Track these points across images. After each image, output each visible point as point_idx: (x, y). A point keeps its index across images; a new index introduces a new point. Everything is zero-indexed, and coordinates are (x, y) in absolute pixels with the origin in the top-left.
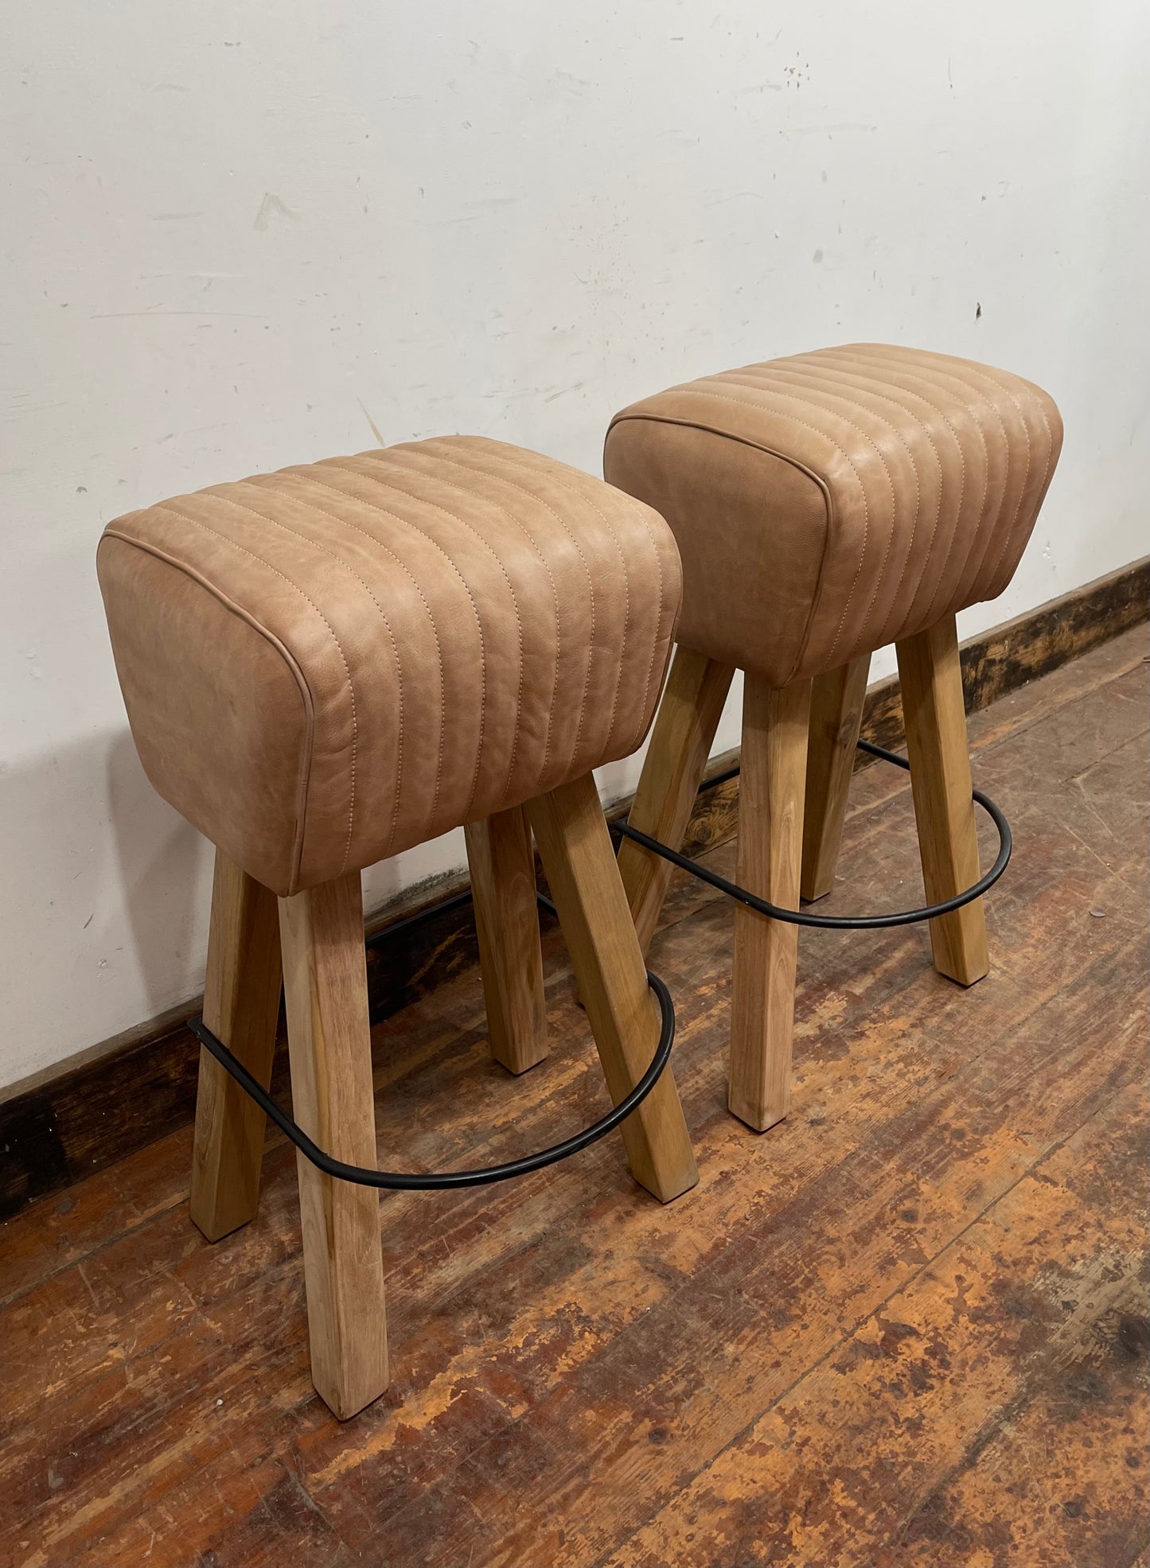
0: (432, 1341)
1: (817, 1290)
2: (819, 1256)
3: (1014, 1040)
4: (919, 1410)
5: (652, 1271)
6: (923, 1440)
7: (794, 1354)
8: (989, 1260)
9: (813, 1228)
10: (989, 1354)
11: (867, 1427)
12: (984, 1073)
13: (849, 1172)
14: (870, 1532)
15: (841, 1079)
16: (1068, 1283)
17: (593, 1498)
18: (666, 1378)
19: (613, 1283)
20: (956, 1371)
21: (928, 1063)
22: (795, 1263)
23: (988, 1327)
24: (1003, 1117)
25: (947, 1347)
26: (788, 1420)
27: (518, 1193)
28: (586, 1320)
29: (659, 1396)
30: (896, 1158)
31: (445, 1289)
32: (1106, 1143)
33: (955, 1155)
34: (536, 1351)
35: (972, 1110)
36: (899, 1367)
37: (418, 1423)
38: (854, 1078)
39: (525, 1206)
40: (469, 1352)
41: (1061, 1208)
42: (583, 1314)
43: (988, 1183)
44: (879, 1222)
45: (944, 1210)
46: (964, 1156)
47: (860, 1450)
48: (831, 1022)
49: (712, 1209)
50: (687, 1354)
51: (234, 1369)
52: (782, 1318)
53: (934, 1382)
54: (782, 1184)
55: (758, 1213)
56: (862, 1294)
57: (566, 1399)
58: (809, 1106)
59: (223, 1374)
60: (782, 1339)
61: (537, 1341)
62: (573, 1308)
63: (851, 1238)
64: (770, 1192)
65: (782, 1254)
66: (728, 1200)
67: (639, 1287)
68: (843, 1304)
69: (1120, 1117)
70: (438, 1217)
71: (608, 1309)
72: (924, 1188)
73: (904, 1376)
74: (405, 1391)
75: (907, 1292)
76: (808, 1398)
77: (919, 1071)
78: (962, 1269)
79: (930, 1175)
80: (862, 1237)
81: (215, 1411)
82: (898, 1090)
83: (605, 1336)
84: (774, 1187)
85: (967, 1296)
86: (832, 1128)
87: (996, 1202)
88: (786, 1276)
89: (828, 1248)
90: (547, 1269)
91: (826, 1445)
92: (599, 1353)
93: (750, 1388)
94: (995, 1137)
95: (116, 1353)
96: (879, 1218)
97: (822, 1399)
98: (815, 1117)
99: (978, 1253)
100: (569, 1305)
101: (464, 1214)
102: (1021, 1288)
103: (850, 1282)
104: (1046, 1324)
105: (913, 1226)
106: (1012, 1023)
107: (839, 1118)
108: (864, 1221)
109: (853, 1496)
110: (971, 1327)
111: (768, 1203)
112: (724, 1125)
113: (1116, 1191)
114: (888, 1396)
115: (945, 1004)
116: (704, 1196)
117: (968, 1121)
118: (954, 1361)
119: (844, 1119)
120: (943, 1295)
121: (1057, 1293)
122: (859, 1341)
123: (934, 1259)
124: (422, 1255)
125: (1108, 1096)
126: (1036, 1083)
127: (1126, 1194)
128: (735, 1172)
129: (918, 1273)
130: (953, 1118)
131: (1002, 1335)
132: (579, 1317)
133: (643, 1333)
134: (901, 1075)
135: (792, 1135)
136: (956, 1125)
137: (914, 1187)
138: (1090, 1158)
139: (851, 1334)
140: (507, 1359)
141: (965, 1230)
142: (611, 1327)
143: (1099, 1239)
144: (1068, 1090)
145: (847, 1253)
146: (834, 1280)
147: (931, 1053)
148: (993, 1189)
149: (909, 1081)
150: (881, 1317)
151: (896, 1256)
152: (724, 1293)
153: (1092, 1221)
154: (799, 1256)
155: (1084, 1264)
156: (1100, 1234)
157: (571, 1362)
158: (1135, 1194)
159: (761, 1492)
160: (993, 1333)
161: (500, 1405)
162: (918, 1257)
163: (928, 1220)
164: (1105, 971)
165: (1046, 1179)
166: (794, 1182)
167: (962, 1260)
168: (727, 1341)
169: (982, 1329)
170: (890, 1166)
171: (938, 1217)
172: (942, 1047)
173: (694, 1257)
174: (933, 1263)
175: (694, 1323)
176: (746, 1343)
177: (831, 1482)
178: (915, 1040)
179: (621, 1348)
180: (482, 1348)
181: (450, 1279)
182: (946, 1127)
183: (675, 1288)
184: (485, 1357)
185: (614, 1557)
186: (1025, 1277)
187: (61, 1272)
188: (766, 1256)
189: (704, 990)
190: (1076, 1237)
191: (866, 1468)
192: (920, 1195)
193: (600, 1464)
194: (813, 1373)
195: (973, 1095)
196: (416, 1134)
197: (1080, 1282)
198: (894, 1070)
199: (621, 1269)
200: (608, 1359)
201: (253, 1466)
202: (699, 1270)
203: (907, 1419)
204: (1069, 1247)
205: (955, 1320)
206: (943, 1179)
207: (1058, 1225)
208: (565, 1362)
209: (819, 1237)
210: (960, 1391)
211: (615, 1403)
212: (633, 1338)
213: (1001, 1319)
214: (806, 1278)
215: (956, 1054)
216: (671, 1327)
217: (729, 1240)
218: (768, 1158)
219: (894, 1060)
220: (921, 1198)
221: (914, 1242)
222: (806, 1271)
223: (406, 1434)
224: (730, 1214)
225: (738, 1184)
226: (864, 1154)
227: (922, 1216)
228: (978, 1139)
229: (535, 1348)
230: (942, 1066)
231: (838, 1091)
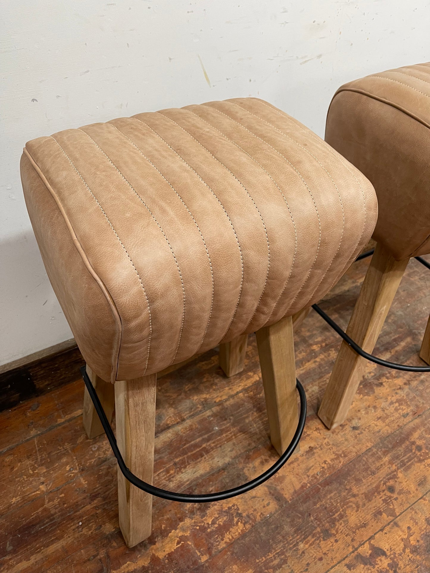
0: (173, 512)
1: (344, 521)
2: (348, 503)
5: (273, 495)
7: (330, 555)
8: (424, 521)
9: (347, 486)
13: (367, 459)
15: (369, 407)
18: (271, 555)
19: (254, 497)
21: (409, 406)
22: (336, 505)
25: (398, 565)
27: (220, 440)
28: (240, 515)
29: (266, 564)
30: (389, 455)
31: (182, 485)
33: (416, 459)
34: (217, 528)
35: (427, 436)
36: (375, 571)
37: (161, 555)
38: (375, 407)
39: (223, 447)
40: (188, 522)
42: (239, 512)
44: (377, 490)
45: (407, 489)
46: (420, 461)
48: (369, 375)
49: (303, 466)
50: (282, 544)
51: (89, 507)
52: (327, 534)
54: (336, 459)
55: (323, 473)
56: (364, 528)
57: (226, 557)
58: (353, 419)
59: (84, 509)
60: (325, 545)
61: (217, 522)
62: (236, 507)
63: (363, 496)
64: (330, 462)
65: (331, 498)
66: (311, 462)
67: (266, 503)
68: (354, 532)
70: (185, 444)
71: (251, 511)
72: (400, 475)
74: (157, 536)
75: (385, 531)
77: (405, 410)
78: (411, 524)
79: (403, 468)
81: (78, 527)
82: (394, 418)
83: (248, 526)
84: (332, 460)
85: (411, 538)
86: (362, 433)
88: (331, 511)
89: (353, 499)
90: (227, 483)
92: (243, 535)
93: (307, 569)
95: (43, 488)
96: (378, 487)
98: (355, 425)
99: (419, 516)
100: (234, 506)
101: (196, 446)
103: (360, 521)
105: (392, 495)
107: (366, 428)
108: (370, 488)
110: (410, 556)
111: (328, 468)
112: (314, 421)
116: (300, 458)
117: (424, 442)
119: (368, 429)
120: (401, 536)
122: (359, 553)
123: (399, 515)
124: (175, 464)
128: (316, 448)
129: (391, 522)
130: (418, 438)
131: (424, 563)
132: (237, 513)
133: (264, 528)
134: (396, 410)
135: (344, 433)
136: (419, 443)
137: (395, 473)
139: (356, 549)
140: (203, 529)
141: (416, 502)
142: (251, 522)
145: (361, 503)
146: (353, 518)
147: (411, 400)
149: (400, 414)
150: (371, 543)
151: (382, 510)
152: (302, 514)
154: (339, 501)
157: (231, 538)
160: (420, 561)
161: (197, 554)
162: (392, 513)
163: (400, 493)
166: (341, 459)
167: (412, 518)
168: (300, 541)
169: (415, 558)
170: (386, 459)
171: (404, 493)
172: (417, 398)
173: (292, 491)
174: (399, 518)
175: (287, 528)
176: (309, 544)
178: (405, 392)
179: (253, 534)
180: (193, 521)
181: (185, 480)
182: (413, 443)
183: (281, 506)
184: (194, 526)
187: (28, 440)
188: (324, 498)
189: (315, 347)
192: (397, 478)
194: (336, 567)
196: (182, 399)
198: (393, 407)
200: (247, 539)
201: (89, 560)
202: (293, 498)
205: (404, 550)
206: (409, 472)
208: (228, 536)
209: (348, 493)
211: (247, 564)
212: (259, 530)
214: (340, 514)
215: (423, 403)
216: (277, 527)
217: (309, 485)
218: (331, 443)
219: (394, 401)
220: (398, 480)
221: (391, 504)
222: (341, 510)
223: (155, 560)
224: (311, 471)
225: (316, 455)
226: (375, 450)
227: (397, 491)
228: (427, 453)
229: (216, 526)
230: (416, 409)
231: (367, 413)
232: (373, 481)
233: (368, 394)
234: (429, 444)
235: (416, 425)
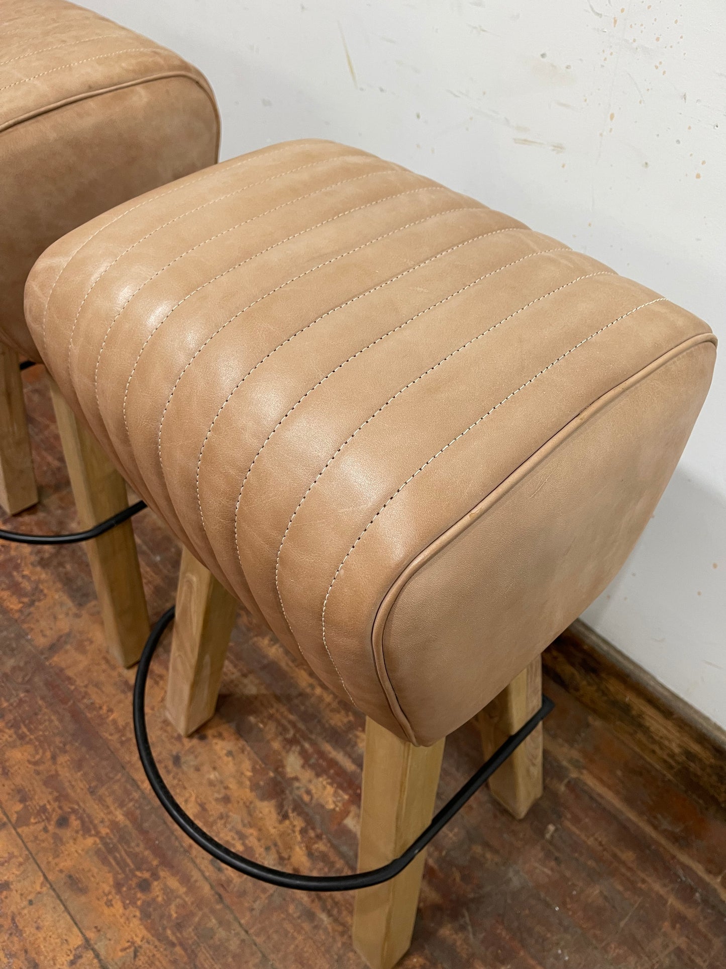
1: (14, 741)
2: (42, 747)
5: (58, 640)
8: (6, 878)
9: (70, 745)
12: (221, 933)
13: (119, 780)
15: (226, 788)
22: (41, 730)
24: (161, 937)
28: (32, 603)
30: (128, 823)
33: (121, 876)
34: (18, 581)
35: (173, 906)
38: (226, 800)
43: (83, 899)
44: (61, 796)
45: (63, 852)
46: (118, 886)
48: (303, 790)
49: (103, 678)
54: (117, 728)
55: (92, 707)
61: (24, 581)
63: (53, 772)
64: (111, 718)
65: (51, 721)
66: (109, 689)
67: (48, 633)
71: (36, 616)
72: (90, 841)
79: (103, 848)
80: (51, 781)
83: (17, 615)
84: (114, 722)
86: (168, 772)
87: (61, 900)
88: (31, 723)
89: (48, 755)
90: (75, 583)
92: (6, 611)
94: (136, 922)
96: (67, 797)
99: (14, 870)
100: (45, 595)
103: (14, 766)
105: (52, 823)
107: (180, 780)
108: (67, 784)
111: (100, 716)
115: (330, 914)
116: (114, 674)
117: (160, 899)
123: (18, 833)
129: (8, 817)
130: (165, 884)
132: (34, 601)
133: (13, 635)
135: (165, 740)
136: (156, 886)
137: (93, 832)
141: (38, 866)
142: (22, 618)
145: (41, 768)
146: (18, 755)
151: (27, 804)
152: (30, 681)
154: (47, 733)
162: (22, 820)
163: (56, 837)
166: (116, 737)
170: (120, 816)
171: (56, 845)
172: (263, 896)
173: (63, 665)
174: (13, 832)
182: (155, 876)
183: (42, 653)
188: (52, 711)
192: (83, 836)
198: (234, 839)
199: (64, 624)
202: (52, 667)
206: (95, 858)
208: (6, 595)
209: (59, 748)
212: (11, 628)
214: (26, 736)
215: (252, 910)
216: (13, 650)
217: (73, 688)
219: (247, 842)
220: (79, 835)
221: (37, 820)
222: (32, 737)
224: (95, 689)
225: (122, 696)
227: (60, 832)
228: (135, 903)
229: (20, 580)
230: (235, 889)
231: (211, 784)
232: (79, 790)
233: (254, 787)
234: (155, 910)
235: (198, 884)
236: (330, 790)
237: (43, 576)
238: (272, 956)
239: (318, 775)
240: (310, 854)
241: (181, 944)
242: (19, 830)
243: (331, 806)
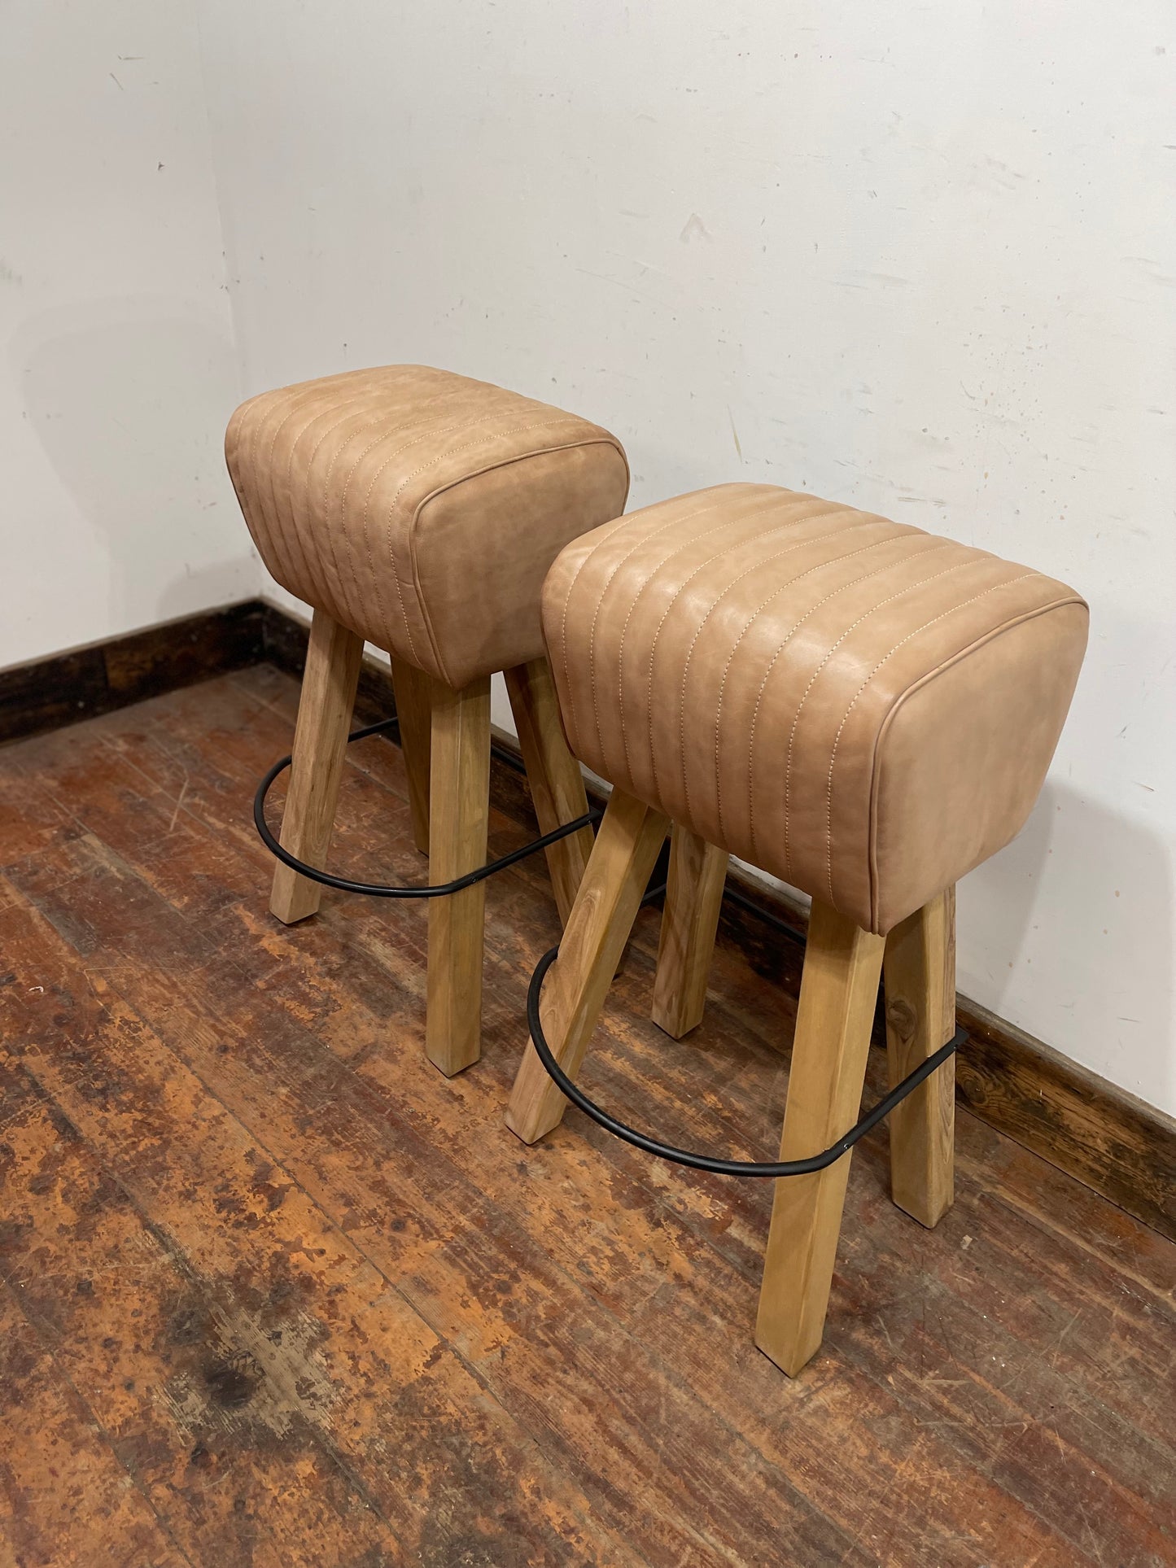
0: (324, 943)
1: (327, 1147)
2: (362, 1153)
3: (662, 1381)
4: (201, 1200)
5: (363, 1050)
6: (176, 1197)
7: (269, 1127)
8: (339, 1281)
9: (394, 1152)
10: (239, 1259)
11: (197, 1165)
12: (601, 1334)
13: (457, 1187)
14: (116, 1155)
15: (584, 1196)
16: (302, 1343)
17: (190, 1018)
18: (267, 1055)
20: (229, 1232)
22: (357, 1137)
23: (267, 1264)
24: (530, 1337)
25: (253, 1229)
26: (216, 1118)
28: (326, 1013)
29: (255, 1051)
30: (474, 1227)
32: (486, 1438)
33: (475, 1278)
34: (305, 991)
36: (243, 1192)
37: (264, 943)
38: (586, 1207)
40: (311, 961)
41: (395, 1363)
42: (330, 1013)
43: (431, 1299)
44: (392, 1201)
45: (403, 1255)
46: (474, 1287)
47: (179, 1158)
48: (674, 1200)
49: (422, 1087)
50: (285, 1066)
52: (303, 1123)
53: (224, 1214)
54: (446, 1137)
55: (414, 1116)
56: (317, 1177)
57: (264, 1006)
58: (543, 1164)
60: (285, 1121)
61: (313, 991)
62: (336, 1008)
63: (379, 1178)
64: (437, 1127)
65: (369, 1129)
67: (350, 1043)
68: (309, 1162)
69: (528, 1469)
71: (333, 1026)
72: (433, 1244)
73: (234, 1195)
75: (314, 1209)
76: (230, 1132)
78: (332, 1256)
79: (449, 1252)
80: (378, 1186)
82: (571, 1244)
83: (310, 1025)
84: (443, 1131)
85: (302, 1255)
86: (513, 1179)
87: (408, 1303)
88: (344, 1129)
89: (370, 1161)
90: (375, 994)
91: (189, 1138)
92: (295, 1021)
93: (246, 1099)
94: (500, 1322)
96: (398, 1202)
97: (226, 1140)
98: (530, 1170)
100: (339, 1005)
102: (303, 1301)
103: (331, 1171)
104: (260, 1312)
105: (386, 1226)
106: (696, 1388)
107: (528, 1188)
108: (397, 1191)
109: (146, 1150)
110: (270, 1252)
111: (425, 1125)
113: (414, 1428)
114: (220, 1180)
115: (723, 1317)
116: (436, 1083)
117: (524, 1300)
118: (239, 1233)
119: (526, 1191)
121: (293, 1330)
123: (346, 1236)
124: (396, 935)
125: (566, 1465)
126: (585, 1386)
127: (409, 1438)
128: (462, 1105)
129: (333, 1221)
130: (528, 1286)
131: (256, 1273)
132: (328, 1011)
133: (308, 1044)
134: (593, 1250)
135: (504, 1147)
136: (517, 1288)
137: (435, 1236)
138: (463, 1413)
139: (280, 1164)
140: (302, 977)
141: (377, 1269)
142: (316, 1027)
143: (349, 1389)
144: (577, 1423)
145: (364, 1174)
146: (335, 1161)
148: (427, 1304)
149: (583, 1256)
151: (353, 1207)
152: (336, 1090)
153: (374, 1389)
154: (365, 1140)
155: (321, 1365)
156: (356, 1391)
157: (291, 1008)
158: (407, 1447)
159: (166, 1100)
160: (259, 1267)
161: (267, 976)
162: (350, 1224)
163: (392, 1240)
164: (832, 1544)
165: (436, 1358)
167: (342, 1258)
168: (291, 1089)
169: (265, 1259)
170: (464, 1222)
171: (395, 1248)
172: (643, 1299)
173: (372, 1074)
174: (341, 1234)
175: (310, 1071)
176: (286, 1100)
177: (161, 1139)
178: (653, 1273)
179: (297, 1032)
180: (313, 966)
182: (515, 1278)
183: (345, 1062)
184: (305, 968)
185: (147, 1027)
186: (315, 1307)
188: (367, 1119)
189: (711, 1098)
190: (356, 1365)
191: (165, 1161)
192: (425, 1239)
193: (212, 1021)
194: (250, 1137)
195: (563, 1317)
197: (301, 1355)
199: (368, 1034)
200: (290, 1026)
202: (360, 1077)
203: (196, 1191)
204: (344, 1356)
205: (279, 1241)
206: (443, 1262)
207: (373, 1353)
208: (293, 1005)
209: (383, 1156)
210: (210, 1231)
211: (253, 1028)
212: (305, 1038)
213: (273, 1276)
214: (342, 1142)
215: (632, 1312)
216: (310, 1059)
217: (388, 1096)
218: (478, 1129)
219: (616, 1247)
220: (419, 1239)
221: (367, 1224)
222: (347, 1143)
223: (258, 938)
224: (415, 1099)
225: (448, 1105)
226: (480, 1202)
227: (397, 1235)
228: (496, 1304)
229: (308, 990)
230: (611, 1292)
231: (566, 1191)
232: (412, 1196)
233: (617, 1195)
234: (519, 1311)
235: (565, 1287)
236: (706, 1200)
237: (335, 986)
238: (662, 1356)
239: (689, 1186)
240: (692, 1259)
241: (555, 1344)
242: (349, 1233)
243: (711, 1216)
